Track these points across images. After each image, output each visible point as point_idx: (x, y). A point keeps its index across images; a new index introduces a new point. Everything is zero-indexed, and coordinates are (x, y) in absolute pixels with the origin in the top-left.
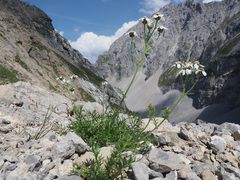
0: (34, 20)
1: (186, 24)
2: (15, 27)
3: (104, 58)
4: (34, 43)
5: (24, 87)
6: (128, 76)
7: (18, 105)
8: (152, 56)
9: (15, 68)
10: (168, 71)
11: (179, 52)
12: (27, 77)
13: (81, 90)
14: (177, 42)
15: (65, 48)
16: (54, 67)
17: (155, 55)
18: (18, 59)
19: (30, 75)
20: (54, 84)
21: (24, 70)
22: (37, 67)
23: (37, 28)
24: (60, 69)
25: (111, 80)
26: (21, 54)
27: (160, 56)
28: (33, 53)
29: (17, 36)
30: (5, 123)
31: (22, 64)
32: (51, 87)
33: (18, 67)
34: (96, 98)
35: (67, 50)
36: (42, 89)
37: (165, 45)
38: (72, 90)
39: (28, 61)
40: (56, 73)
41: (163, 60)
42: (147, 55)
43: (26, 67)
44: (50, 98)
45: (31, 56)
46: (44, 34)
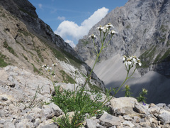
0: (20, 9)
1: (163, 7)
2: (4, 16)
3: (83, 42)
4: (20, 30)
5: (12, 71)
6: (107, 59)
7: (11, 86)
8: (129, 39)
9: (3, 53)
10: (146, 53)
11: (156, 34)
12: (14, 61)
13: (63, 72)
14: (154, 24)
15: (48, 34)
16: (38, 51)
17: (132, 37)
18: (6, 45)
19: (16, 59)
20: (38, 67)
21: (11, 55)
22: (23, 52)
23: (23, 16)
24: (43, 53)
25: (90, 63)
26: (9, 40)
27: (138, 38)
28: (19, 39)
29: (6, 24)
30: (4, 100)
31: (10, 49)
32: (35, 70)
33: (6, 52)
34: (77, 80)
35: (50, 35)
36: (28, 72)
37: (142, 28)
38: (53, 75)
39: (15, 47)
40: (40, 56)
41: (141, 43)
42: (124, 38)
43: (13, 52)
44: (35, 80)
45: (17, 42)
46: (29, 21)
